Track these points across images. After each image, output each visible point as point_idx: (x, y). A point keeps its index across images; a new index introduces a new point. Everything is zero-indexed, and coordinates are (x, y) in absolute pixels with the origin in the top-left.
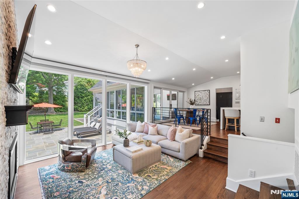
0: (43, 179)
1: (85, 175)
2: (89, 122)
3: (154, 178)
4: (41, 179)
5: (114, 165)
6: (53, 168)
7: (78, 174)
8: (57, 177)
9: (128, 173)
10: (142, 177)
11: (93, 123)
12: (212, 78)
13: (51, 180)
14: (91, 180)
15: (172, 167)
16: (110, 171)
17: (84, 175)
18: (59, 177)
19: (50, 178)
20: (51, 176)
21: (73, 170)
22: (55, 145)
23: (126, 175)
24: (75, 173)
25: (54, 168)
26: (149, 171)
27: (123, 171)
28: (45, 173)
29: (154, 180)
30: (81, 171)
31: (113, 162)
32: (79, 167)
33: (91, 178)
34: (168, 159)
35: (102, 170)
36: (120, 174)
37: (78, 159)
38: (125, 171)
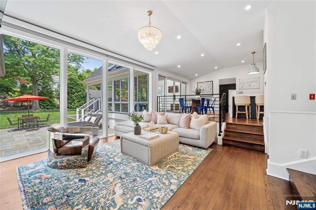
0: (25, 180)
1: (87, 171)
2: (83, 116)
3: (179, 170)
4: (21, 181)
5: (124, 157)
6: (39, 165)
7: (77, 171)
8: (47, 176)
9: (144, 165)
10: (163, 169)
11: (88, 118)
12: (216, 68)
13: (37, 181)
14: (96, 177)
15: (194, 156)
16: (121, 165)
17: (85, 171)
18: (50, 176)
19: (36, 178)
20: (37, 175)
21: (69, 167)
22: (42, 142)
23: (143, 168)
24: (72, 170)
25: (41, 166)
26: (170, 162)
27: (137, 163)
28: (28, 172)
29: (180, 171)
30: (81, 167)
31: (121, 154)
32: (78, 162)
33: (97, 174)
34: (185, 148)
35: (109, 164)
36: (135, 168)
37: (77, 151)
38: (139, 163)
